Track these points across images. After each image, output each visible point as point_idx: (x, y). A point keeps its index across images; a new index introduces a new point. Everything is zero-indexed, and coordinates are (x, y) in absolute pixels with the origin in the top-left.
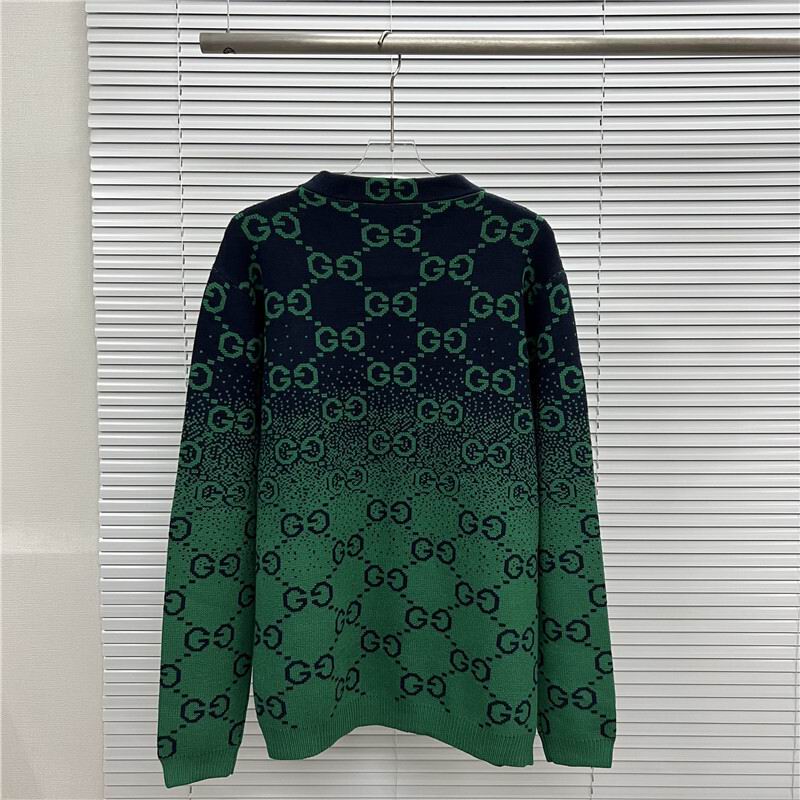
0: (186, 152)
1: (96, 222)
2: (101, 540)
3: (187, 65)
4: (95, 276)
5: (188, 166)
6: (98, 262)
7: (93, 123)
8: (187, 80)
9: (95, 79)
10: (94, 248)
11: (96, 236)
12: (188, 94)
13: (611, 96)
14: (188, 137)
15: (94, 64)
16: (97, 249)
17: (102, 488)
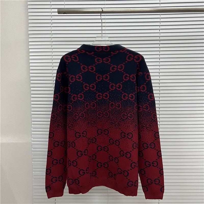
0: (53, 39)
1: (31, 58)
2: (32, 139)
3: (53, 18)
4: (30, 71)
5: (54, 43)
6: (31, 68)
7: (30, 32)
8: (54, 21)
9: (30, 21)
10: (30, 64)
11: (31, 61)
12: (54, 25)
13: (162, 24)
14: (54, 36)
15: (30, 18)
16: (31, 65)
17: (32, 126)
